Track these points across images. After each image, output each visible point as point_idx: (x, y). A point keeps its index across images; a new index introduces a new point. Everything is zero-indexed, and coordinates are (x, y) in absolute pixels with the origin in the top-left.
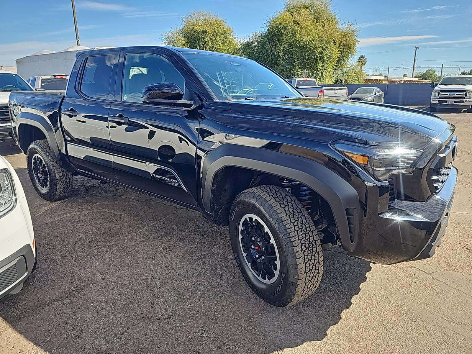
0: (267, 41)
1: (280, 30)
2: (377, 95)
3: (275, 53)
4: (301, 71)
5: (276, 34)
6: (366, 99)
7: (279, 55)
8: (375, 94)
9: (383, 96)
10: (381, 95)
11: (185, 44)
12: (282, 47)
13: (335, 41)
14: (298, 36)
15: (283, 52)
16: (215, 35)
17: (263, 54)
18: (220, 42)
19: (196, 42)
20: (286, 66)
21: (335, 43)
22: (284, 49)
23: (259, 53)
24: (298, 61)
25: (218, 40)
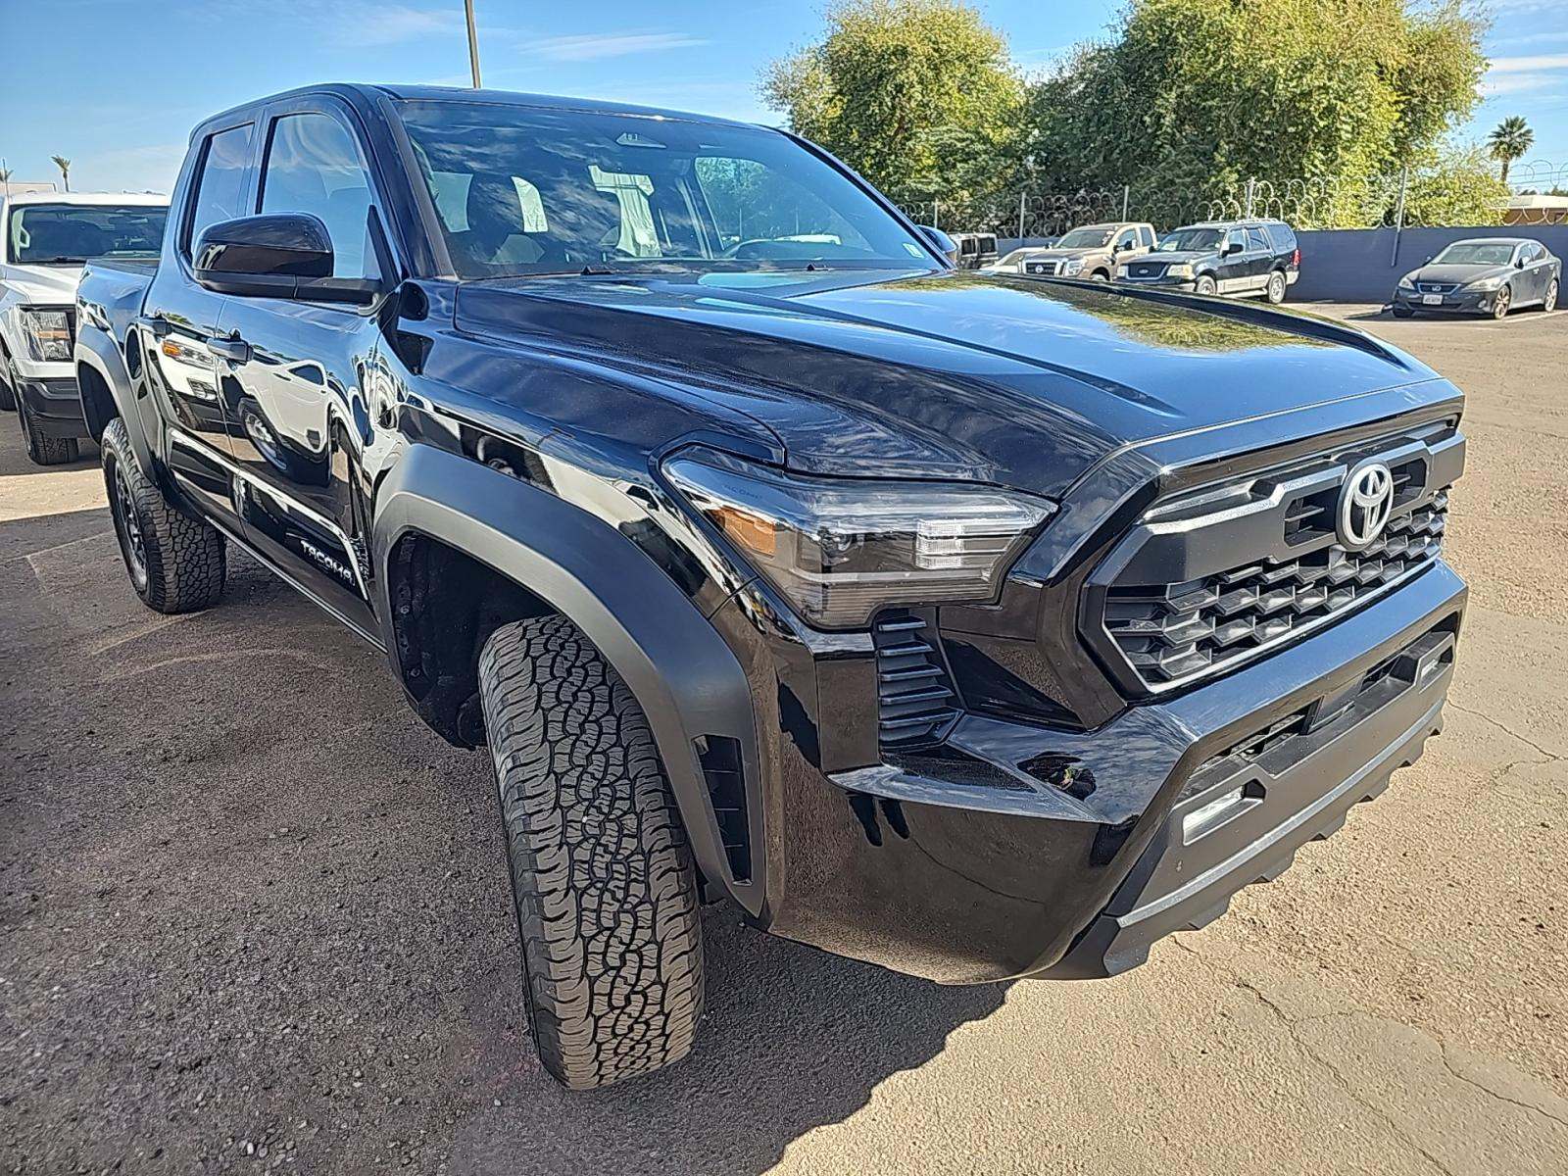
0: (1121, 74)
1: (1171, 34)
2: (1525, 268)
3: (1147, 119)
4: (1237, 181)
5: (1154, 49)
6: (1477, 283)
7: (1160, 126)
8: (1520, 265)
9: (1557, 274)
10: (1545, 271)
11: (833, 98)
12: (1173, 94)
13: (1381, 66)
14: (1238, 50)
15: (1175, 112)
16: (938, 63)
17: (1101, 123)
18: (952, 85)
19: (869, 88)
20: (1182, 164)
21: (1381, 72)
22: (1178, 104)
23: (1086, 119)
24: (1232, 146)
25: (945, 78)
